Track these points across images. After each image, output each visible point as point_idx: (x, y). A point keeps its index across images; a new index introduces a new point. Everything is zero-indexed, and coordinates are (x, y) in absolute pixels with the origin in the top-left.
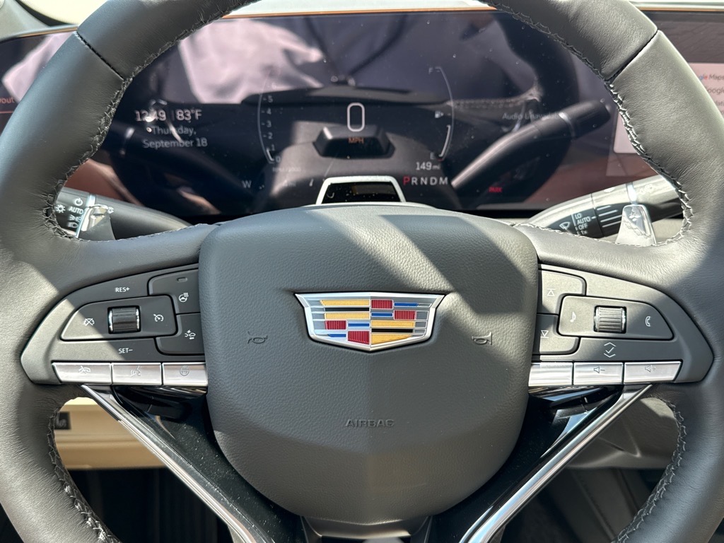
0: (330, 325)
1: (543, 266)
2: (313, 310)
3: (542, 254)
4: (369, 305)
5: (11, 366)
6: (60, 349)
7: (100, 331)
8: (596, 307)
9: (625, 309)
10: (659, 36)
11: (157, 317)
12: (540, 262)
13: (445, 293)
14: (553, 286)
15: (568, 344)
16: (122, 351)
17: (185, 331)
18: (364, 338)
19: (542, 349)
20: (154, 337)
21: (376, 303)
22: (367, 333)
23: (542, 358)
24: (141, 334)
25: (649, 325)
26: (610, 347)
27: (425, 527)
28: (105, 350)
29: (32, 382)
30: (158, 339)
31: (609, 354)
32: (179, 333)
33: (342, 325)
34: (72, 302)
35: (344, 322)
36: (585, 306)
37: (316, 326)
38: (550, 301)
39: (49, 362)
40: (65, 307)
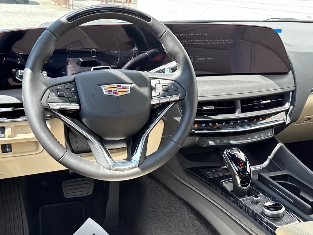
0: (109, 91)
1: (151, 79)
2: (104, 88)
3: (150, 76)
4: (117, 86)
5: (39, 103)
6: (49, 100)
7: (57, 96)
8: (162, 86)
9: (168, 85)
10: (168, 30)
11: (68, 93)
12: (150, 78)
13: (132, 84)
14: (153, 83)
15: (158, 94)
16: (62, 101)
17: (74, 97)
18: (117, 93)
19: (153, 96)
20: (68, 98)
21: (118, 86)
22: (117, 92)
23: (153, 98)
24: (65, 97)
25: (173, 88)
26: (166, 93)
27: (131, 141)
28: (58, 100)
29: (45, 108)
30: (69, 98)
31: (166, 95)
32: (73, 97)
33: (111, 91)
34: (50, 90)
35: (112, 90)
36: (160, 86)
37: (106, 91)
38: (153, 85)
39: (47, 102)
40: (48, 91)
